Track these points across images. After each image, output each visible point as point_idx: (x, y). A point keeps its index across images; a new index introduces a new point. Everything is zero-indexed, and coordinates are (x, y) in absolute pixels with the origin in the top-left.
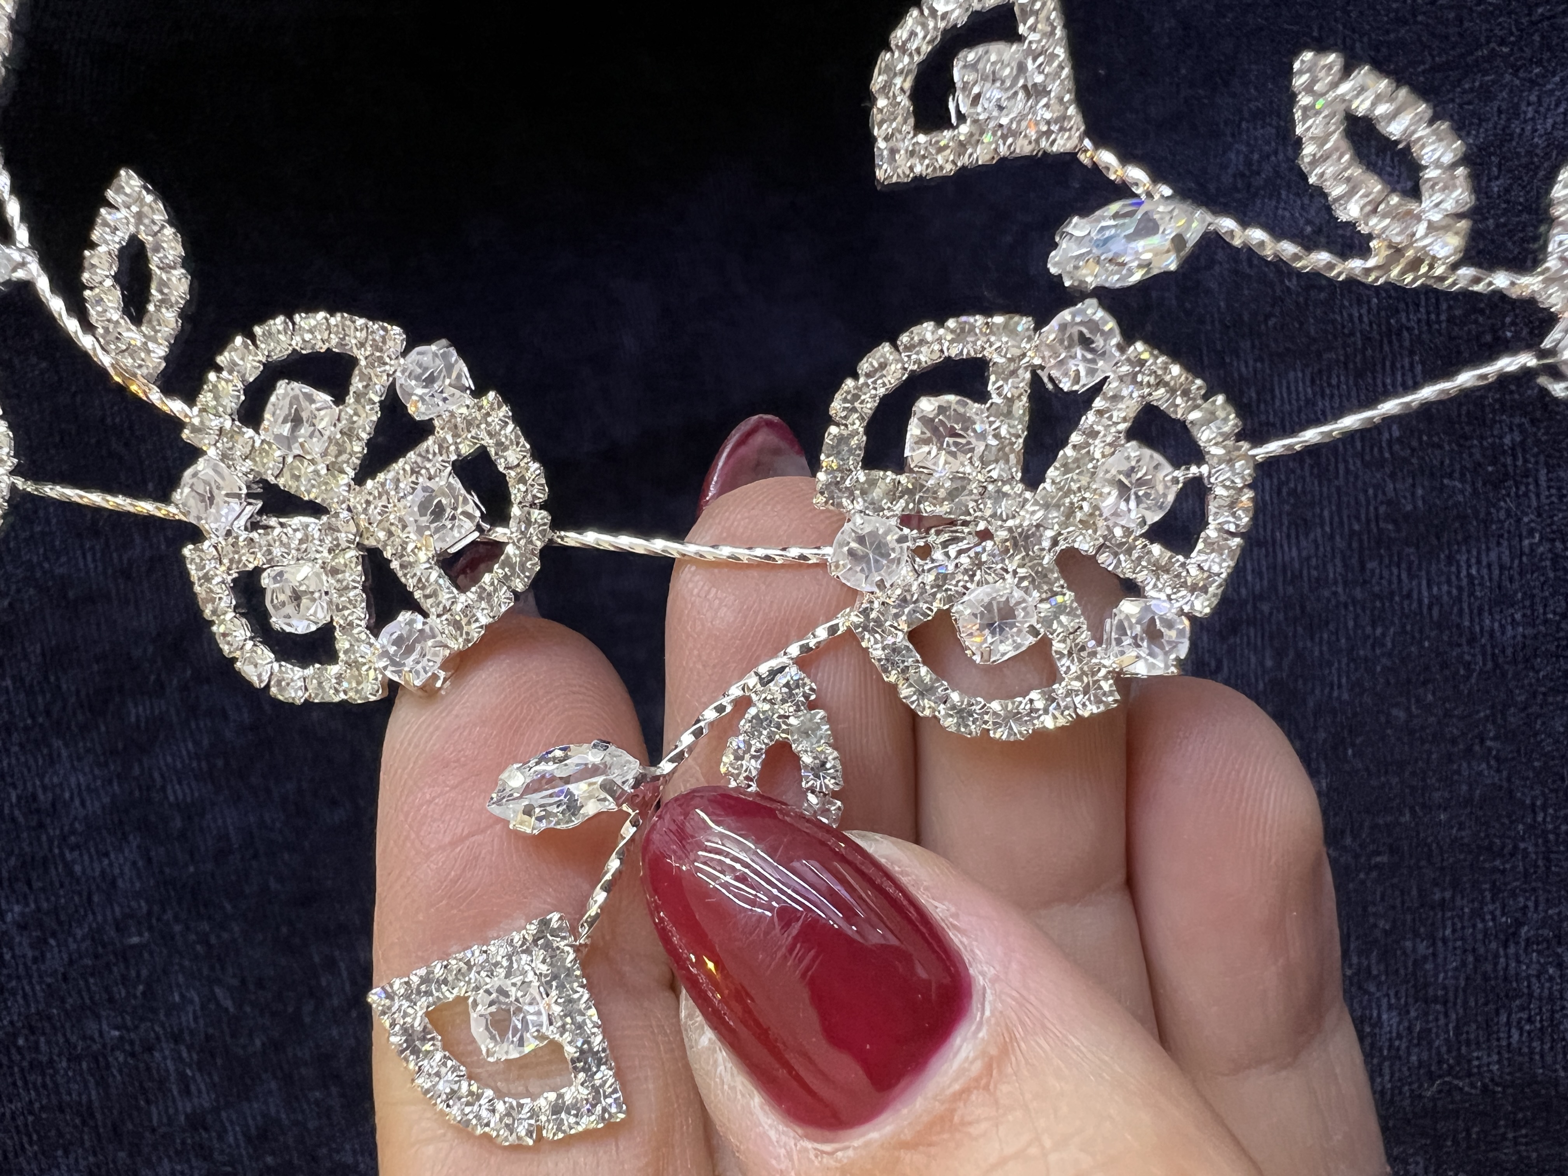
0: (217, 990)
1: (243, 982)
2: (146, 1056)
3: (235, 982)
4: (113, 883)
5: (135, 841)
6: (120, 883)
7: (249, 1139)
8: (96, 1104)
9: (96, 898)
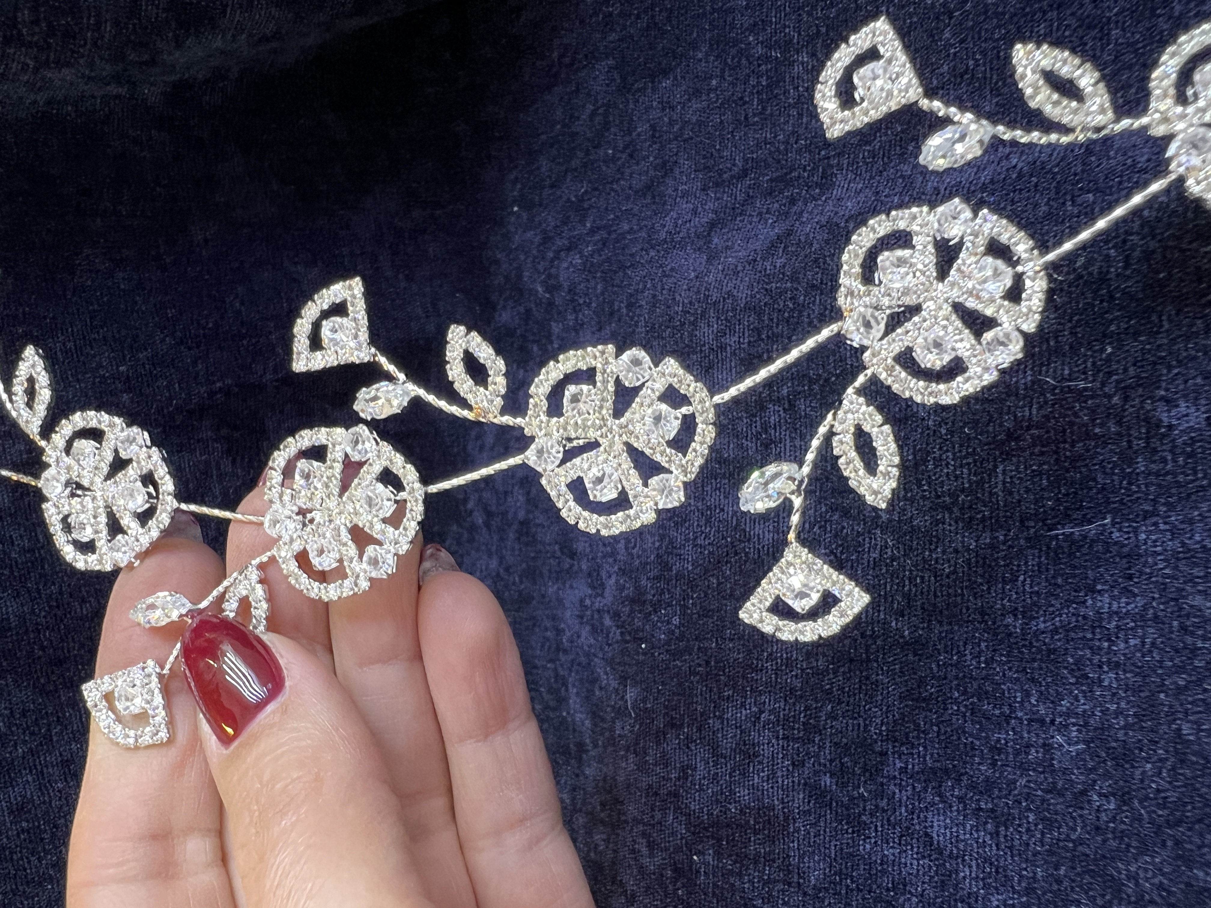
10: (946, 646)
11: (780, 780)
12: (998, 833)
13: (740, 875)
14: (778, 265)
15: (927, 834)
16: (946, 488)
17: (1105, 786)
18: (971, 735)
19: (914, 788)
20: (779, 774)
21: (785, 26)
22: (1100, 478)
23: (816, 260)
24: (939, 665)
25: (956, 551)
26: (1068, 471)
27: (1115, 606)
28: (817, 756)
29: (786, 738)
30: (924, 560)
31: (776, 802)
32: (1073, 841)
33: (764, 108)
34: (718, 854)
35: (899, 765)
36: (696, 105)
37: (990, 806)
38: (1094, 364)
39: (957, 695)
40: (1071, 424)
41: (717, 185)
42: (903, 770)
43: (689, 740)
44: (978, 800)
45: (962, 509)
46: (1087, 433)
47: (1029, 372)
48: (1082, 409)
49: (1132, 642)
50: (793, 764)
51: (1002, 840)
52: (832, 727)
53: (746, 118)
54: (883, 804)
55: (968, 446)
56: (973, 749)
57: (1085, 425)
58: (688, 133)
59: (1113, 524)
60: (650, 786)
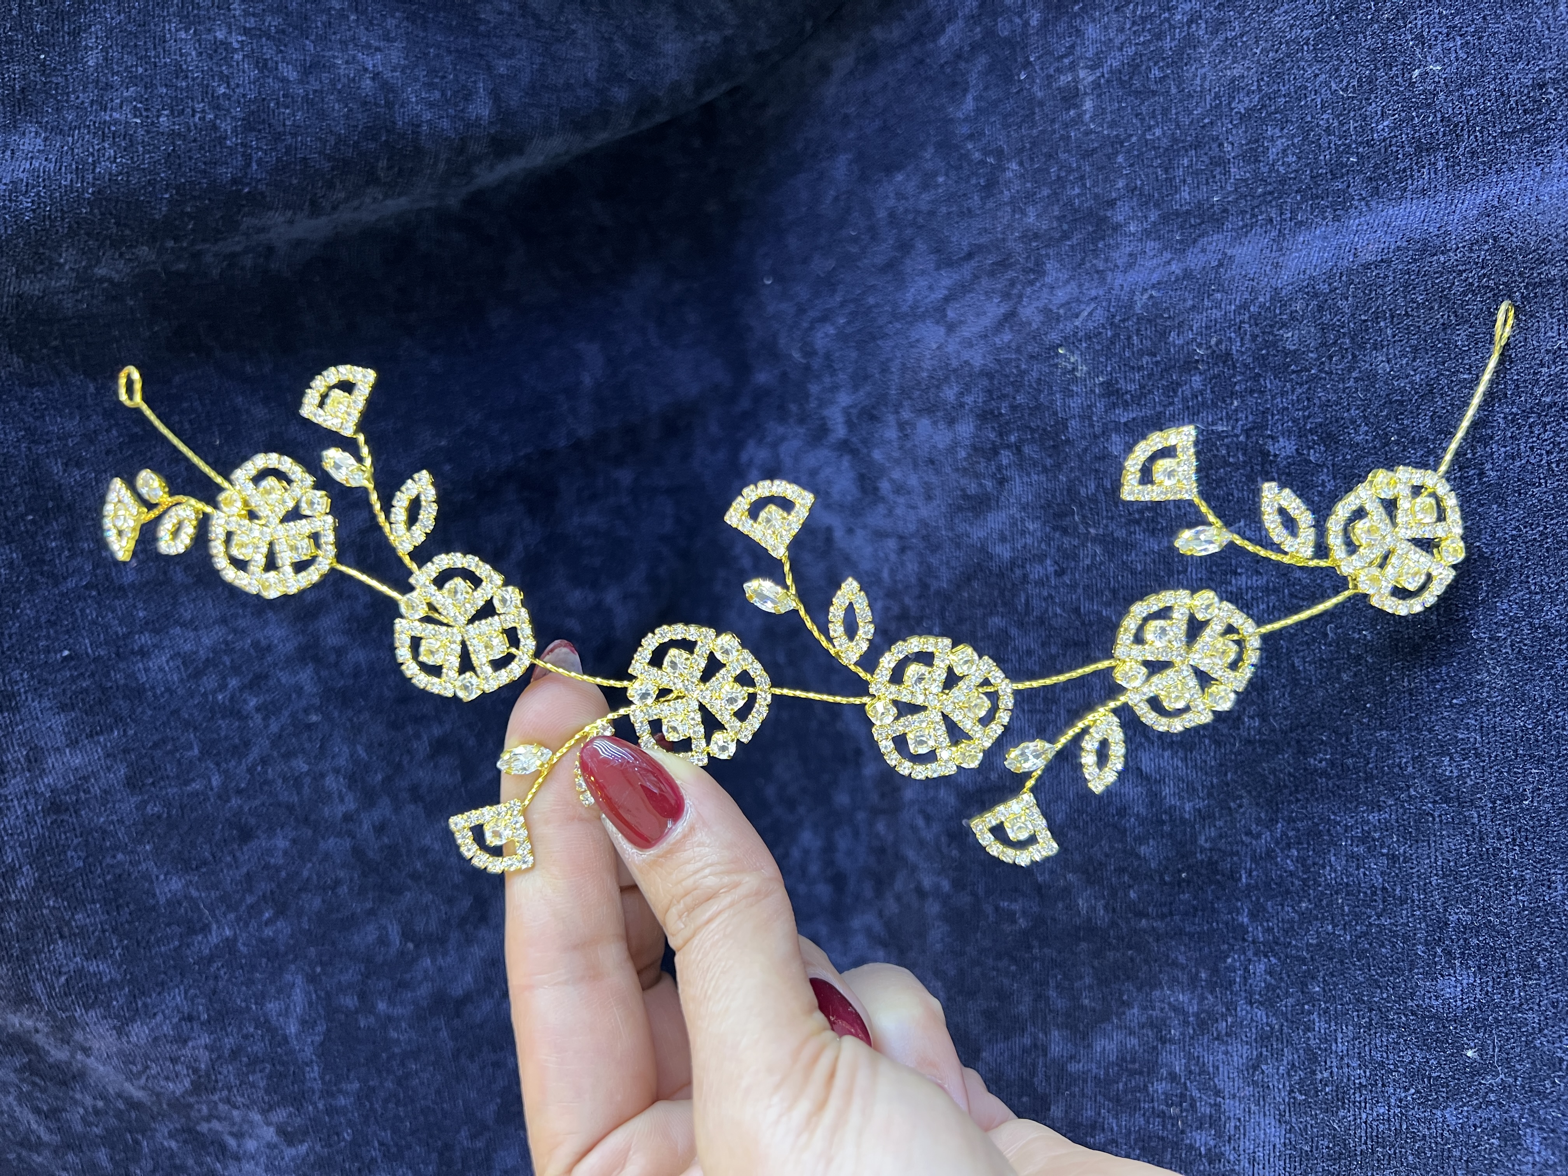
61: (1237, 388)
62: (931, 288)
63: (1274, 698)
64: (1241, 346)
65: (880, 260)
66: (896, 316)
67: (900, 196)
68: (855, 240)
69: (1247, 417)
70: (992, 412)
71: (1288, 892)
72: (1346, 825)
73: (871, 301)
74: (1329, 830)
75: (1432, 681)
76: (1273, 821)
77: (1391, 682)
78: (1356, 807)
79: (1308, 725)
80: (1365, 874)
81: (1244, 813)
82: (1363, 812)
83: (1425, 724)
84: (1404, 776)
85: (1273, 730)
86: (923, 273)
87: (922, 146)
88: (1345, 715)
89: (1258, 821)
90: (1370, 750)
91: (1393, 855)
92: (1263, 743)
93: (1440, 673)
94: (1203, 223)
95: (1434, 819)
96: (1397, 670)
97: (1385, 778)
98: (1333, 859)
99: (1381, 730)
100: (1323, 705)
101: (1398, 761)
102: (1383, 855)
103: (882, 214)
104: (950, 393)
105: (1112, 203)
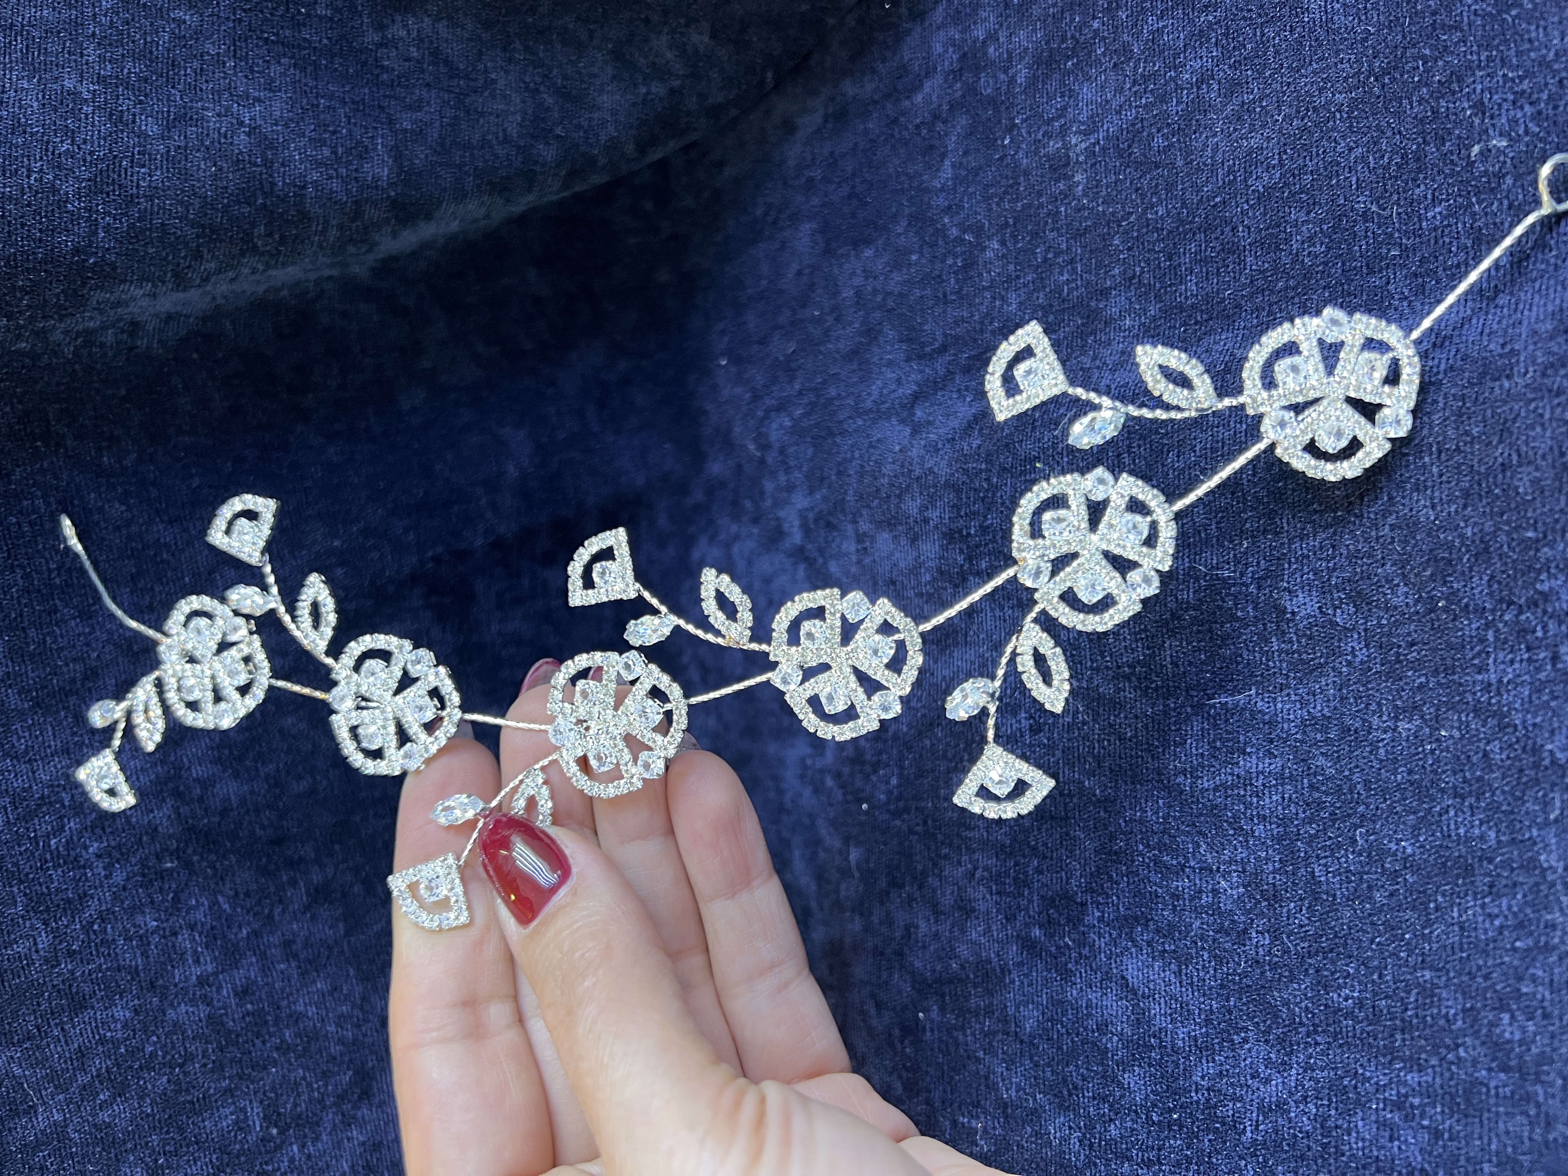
0: (219, 897)
1: (237, 894)
2: (173, 939)
3: (232, 893)
4: (156, 829)
5: (170, 802)
6: (160, 829)
7: (236, 994)
8: (140, 967)
9: (145, 838)
10: (1131, 804)
11: (995, 934)
12: (1180, 971)
13: (963, 1029)
14: (974, 446)
15: (1123, 978)
16: (1125, 660)
17: (1261, 923)
18: (1155, 884)
19: (1111, 935)
20: (994, 928)
21: (976, 213)
22: (1245, 654)
23: (1007, 445)
24: (1125, 821)
25: (1136, 717)
26: (1220, 647)
27: (1261, 766)
28: (1027, 909)
29: (999, 893)
30: (1111, 725)
31: (993, 956)
32: (1239, 975)
33: (961, 289)
34: (942, 1010)
35: (1097, 914)
36: (897, 277)
37: (1173, 947)
38: (1235, 555)
39: (1141, 847)
40: (1220, 608)
41: (920, 357)
42: (1101, 919)
43: (911, 899)
44: (1163, 943)
45: (1139, 679)
46: (1232, 615)
47: (1187, 560)
48: (1228, 595)
49: (1274, 798)
50: (1006, 918)
51: (1184, 978)
52: (1038, 881)
53: (945, 295)
54: (1085, 951)
55: (1140, 624)
56: (1157, 896)
57: (1231, 609)
58: (890, 303)
59: (1257, 694)
60: (876, 947)
61: (1248, 525)
62: (899, 381)
63: (1289, 911)
64: (1254, 475)
65: (844, 346)
66: (858, 412)
67: (868, 274)
68: (819, 321)
69: (1258, 563)
70: (960, 532)
71: (1303, 1157)
72: (1377, 1083)
73: (833, 392)
74: (1356, 1087)
75: (1490, 915)
76: (1285, 1066)
77: (1437, 909)
78: (1390, 1062)
79: (1331, 951)
80: (1400, 1148)
81: (1250, 1050)
82: (1400, 1070)
83: (1479, 968)
84: (1451, 1031)
85: (1286, 951)
86: (890, 364)
87: (894, 217)
88: (1379, 944)
89: (1268, 1063)
90: (1409, 992)
91: (1436, 1129)
92: (1274, 967)
93: (1500, 906)
94: (1211, 319)
95: (1488, 1091)
96: (1444, 895)
97: (1428, 1031)
98: (1360, 1124)
99: (1423, 969)
100: (1350, 928)
101: (1444, 1011)
102: (1423, 1127)
103: (848, 293)
104: (912, 506)
105: (1104, 293)
